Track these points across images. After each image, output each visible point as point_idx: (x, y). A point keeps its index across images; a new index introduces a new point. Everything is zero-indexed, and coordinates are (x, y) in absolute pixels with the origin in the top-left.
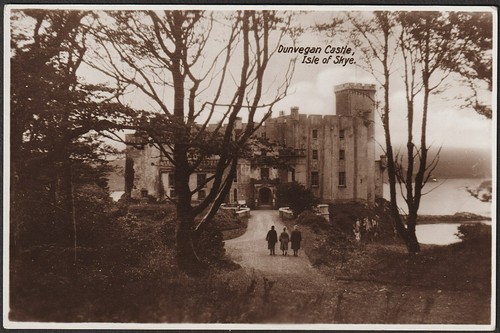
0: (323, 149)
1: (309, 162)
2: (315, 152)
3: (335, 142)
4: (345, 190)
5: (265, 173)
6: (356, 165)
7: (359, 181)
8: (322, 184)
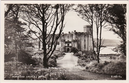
0: (81, 40)
1: (78, 42)
2: (79, 40)
3: (84, 38)
4: (86, 49)
5: (68, 45)
6: (88, 43)
7: (89, 47)
8: (81, 47)
